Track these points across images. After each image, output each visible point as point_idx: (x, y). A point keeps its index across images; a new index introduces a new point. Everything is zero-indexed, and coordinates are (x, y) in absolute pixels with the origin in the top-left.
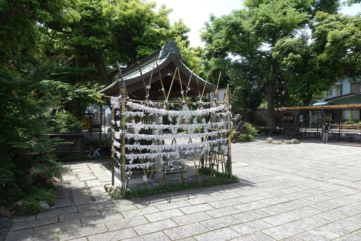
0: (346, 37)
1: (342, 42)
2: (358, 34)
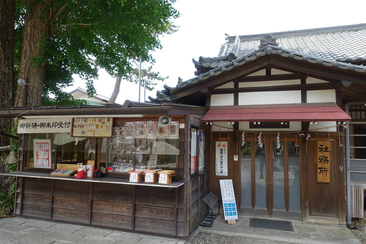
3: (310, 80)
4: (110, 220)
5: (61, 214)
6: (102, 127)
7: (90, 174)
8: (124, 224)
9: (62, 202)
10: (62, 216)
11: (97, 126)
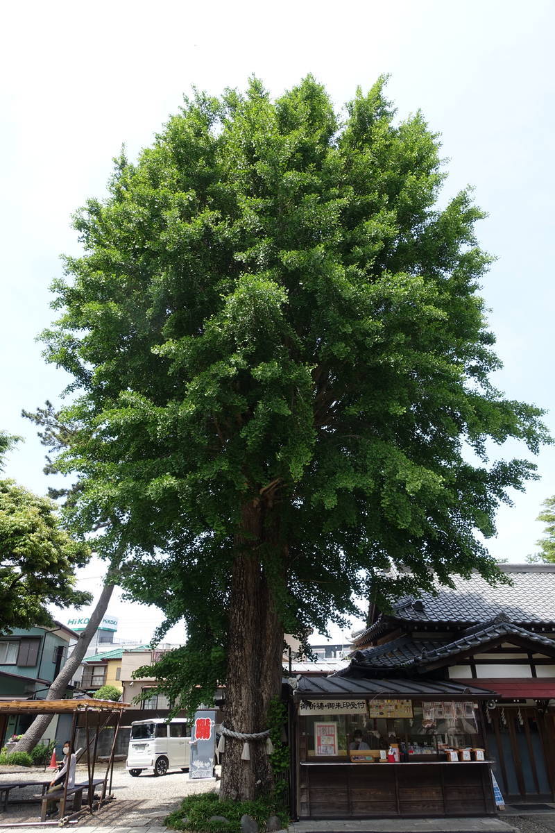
0: (19, 532)
1: (9, 540)
2: (41, 531)
3: (535, 656)
4: (420, 808)
5: (362, 808)
6: (401, 707)
7: (397, 758)
8: (435, 810)
9: (361, 794)
10: (364, 811)
11: (396, 707)
